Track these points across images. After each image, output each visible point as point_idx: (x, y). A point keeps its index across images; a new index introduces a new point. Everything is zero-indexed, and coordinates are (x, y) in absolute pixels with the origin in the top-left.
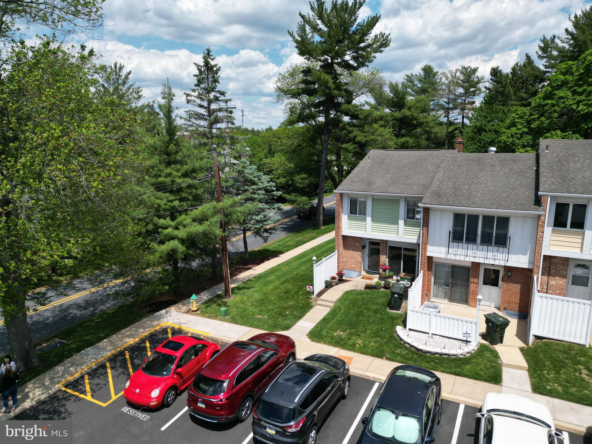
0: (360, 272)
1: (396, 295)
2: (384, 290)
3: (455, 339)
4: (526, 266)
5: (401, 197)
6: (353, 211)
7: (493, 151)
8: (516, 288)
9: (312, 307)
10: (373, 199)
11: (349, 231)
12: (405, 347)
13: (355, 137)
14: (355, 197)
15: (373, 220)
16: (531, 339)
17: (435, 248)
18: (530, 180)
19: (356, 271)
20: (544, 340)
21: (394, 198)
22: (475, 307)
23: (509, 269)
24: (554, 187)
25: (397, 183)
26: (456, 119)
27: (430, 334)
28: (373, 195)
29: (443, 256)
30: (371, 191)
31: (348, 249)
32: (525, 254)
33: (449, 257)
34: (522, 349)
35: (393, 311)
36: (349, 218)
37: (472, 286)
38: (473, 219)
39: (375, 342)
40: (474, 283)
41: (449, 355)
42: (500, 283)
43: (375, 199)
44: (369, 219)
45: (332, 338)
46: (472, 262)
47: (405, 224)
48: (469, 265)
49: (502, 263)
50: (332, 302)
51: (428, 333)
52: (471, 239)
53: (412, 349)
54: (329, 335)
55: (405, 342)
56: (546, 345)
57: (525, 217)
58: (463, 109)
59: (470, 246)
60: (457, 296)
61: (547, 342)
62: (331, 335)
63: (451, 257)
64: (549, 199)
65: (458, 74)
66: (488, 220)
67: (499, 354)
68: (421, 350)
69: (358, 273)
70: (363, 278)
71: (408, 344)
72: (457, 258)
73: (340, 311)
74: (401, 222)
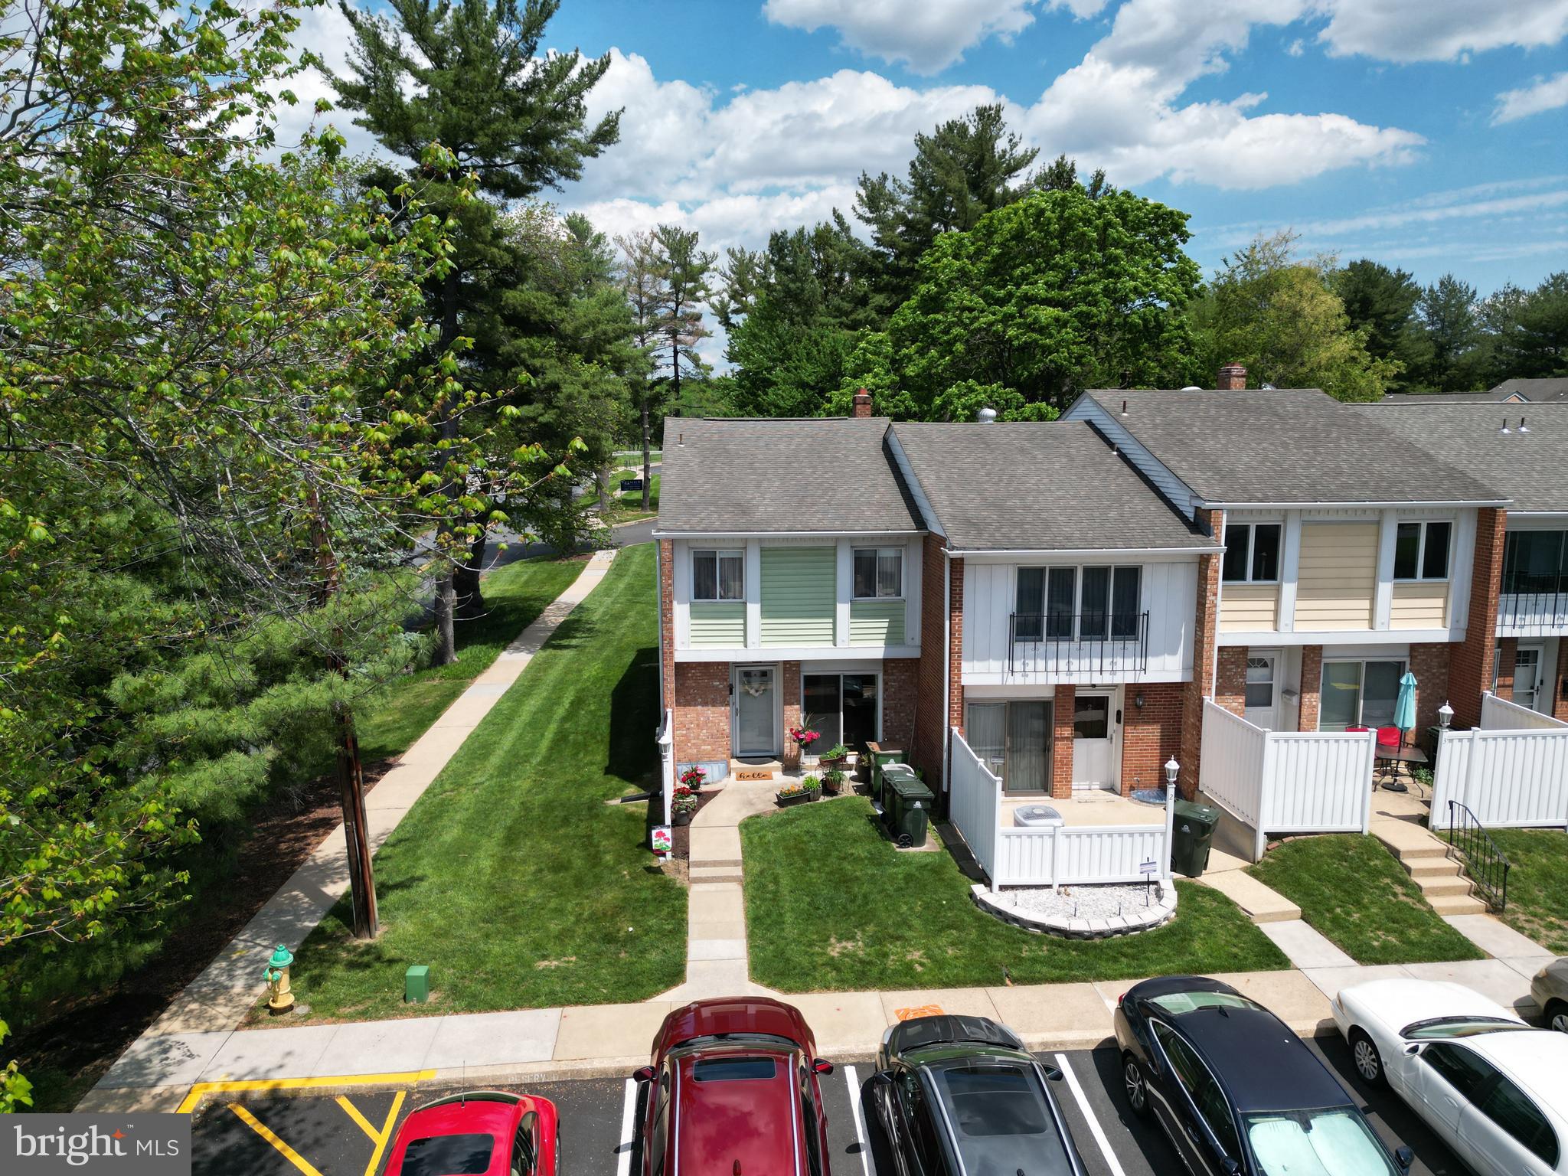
0: (728, 765)
1: (918, 804)
2: (828, 799)
3: (1113, 885)
4: (1176, 677)
5: (837, 539)
6: (703, 589)
7: (991, 418)
8: (1152, 733)
9: (683, 894)
10: (765, 552)
11: (694, 647)
12: (1034, 936)
14: (708, 546)
15: (766, 613)
16: (1262, 842)
17: (978, 665)
18: (1131, 480)
19: (716, 762)
20: (1286, 840)
21: (821, 544)
22: (1069, 796)
23: (1136, 692)
24: (1218, 490)
25: (813, 505)
26: (660, 357)
27: (1056, 887)
28: (760, 540)
29: (995, 680)
30: (763, 527)
31: (687, 704)
32: (1174, 652)
33: (1010, 681)
34: (1253, 873)
35: (912, 850)
36: (695, 614)
37: (1059, 747)
38: (1063, 576)
39: (953, 944)
40: (1063, 739)
41: (1141, 928)
42: (1112, 725)
43: (771, 553)
44: (754, 609)
45: (832, 964)
46: (1057, 687)
47: (855, 614)
48: (1049, 694)
49: (1121, 679)
50: (735, 863)
51: (1049, 886)
52: (1061, 630)
53: (1052, 936)
54: (820, 960)
55: (1024, 924)
56: (1297, 849)
57: (1172, 562)
58: (673, 333)
59: (1064, 646)
60: (1022, 777)
61: (1296, 842)
62: (825, 959)
63: (1018, 680)
64: (1225, 516)
65: (656, 246)
66: (1096, 575)
67: (1226, 894)
68: (1079, 934)
69: (723, 766)
70: (741, 777)
71: (1037, 925)
72: (1031, 680)
73: (776, 880)
74: (843, 610)
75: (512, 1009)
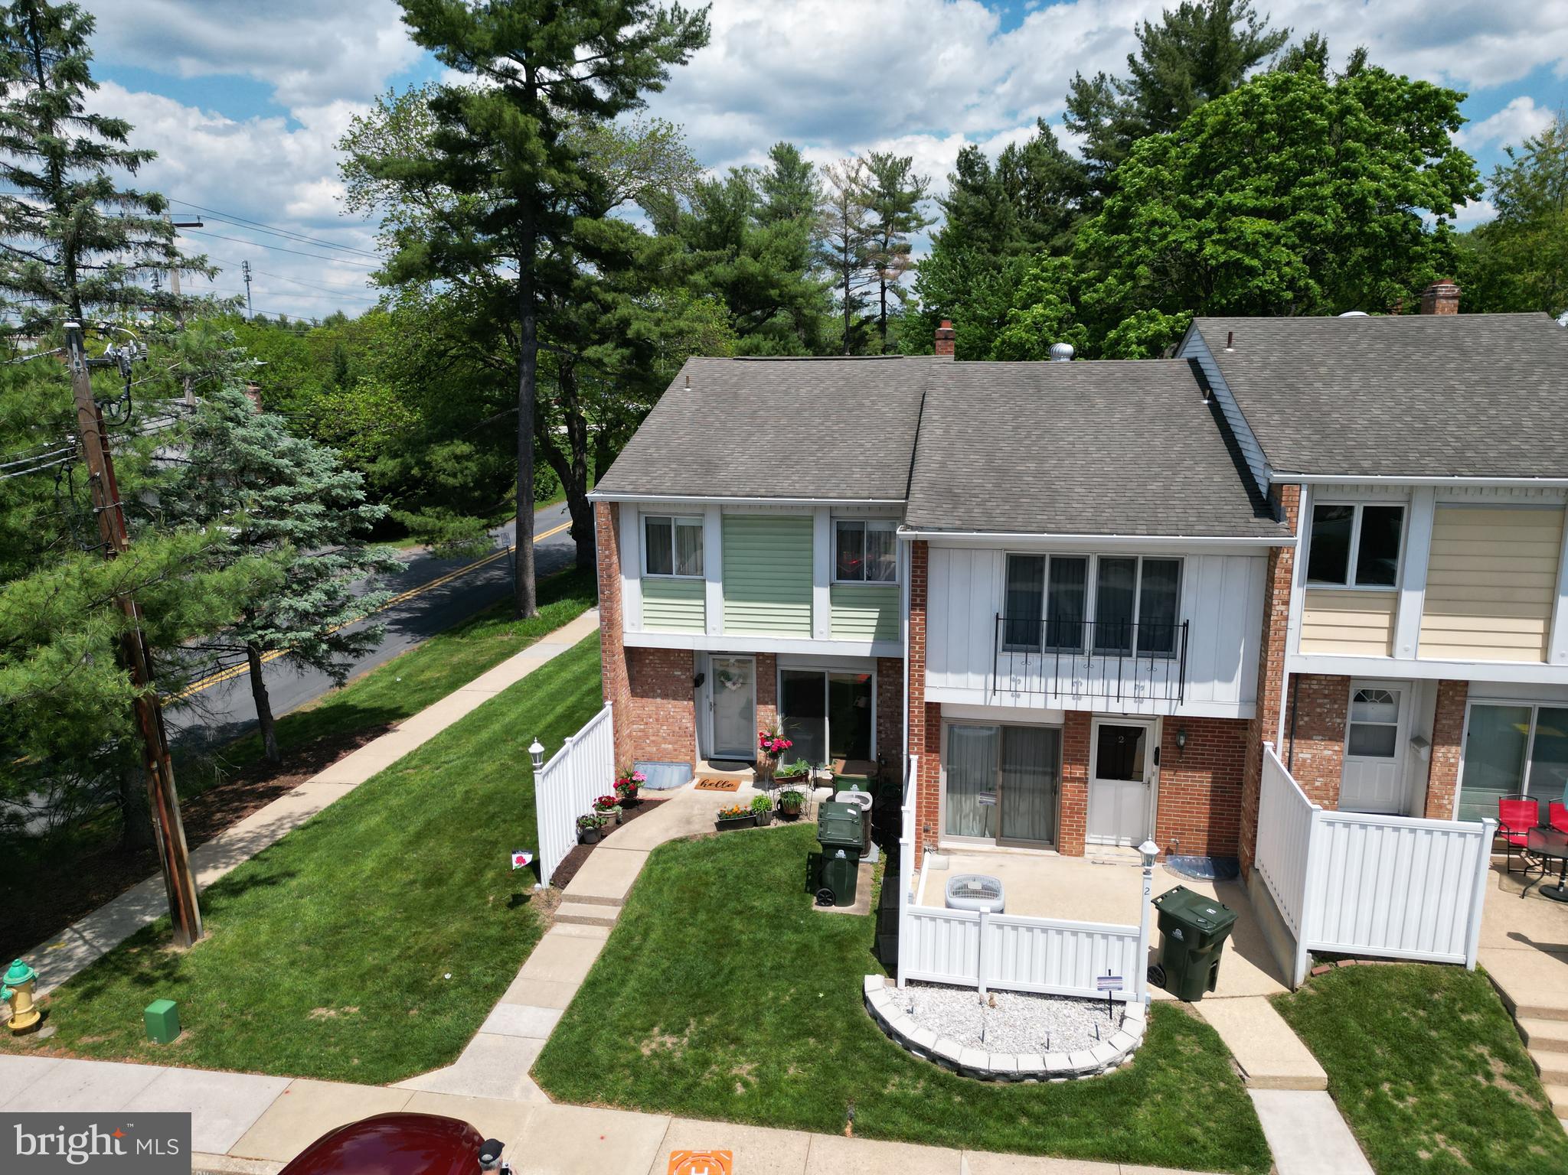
0: (693, 767)
1: (841, 854)
2: (781, 824)
3: (1067, 998)
4: (1232, 712)
5: (816, 508)
6: (657, 561)
7: (1065, 355)
8: (1200, 782)
9: (536, 935)
10: (725, 520)
11: (647, 630)
12: (914, 1064)
13: (625, 323)
14: (662, 512)
15: (729, 594)
16: (1303, 964)
17: (952, 679)
18: (1209, 438)
19: (679, 764)
20: (1342, 964)
21: (794, 513)
22: (1081, 853)
23: (1175, 726)
24: (1306, 455)
25: (797, 463)
26: (866, 294)
27: (982, 990)
28: (722, 507)
29: (975, 698)
30: (719, 490)
31: (644, 695)
32: (1228, 678)
33: (995, 701)
34: (1280, 1005)
35: (834, 909)
36: (647, 591)
37: (1068, 790)
38: (1070, 567)
39: (801, 1060)
40: (1073, 780)
41: (1070, 1075)
42: (1149, 767)
43: (732, 521)
44: (714, 589)
45: (636, 1069)
46: (1067, 713)
47: (835, 600)
48: (1058, 721)
49: (1163, 709)
50: (613, 902)
51: (975, 989)
52: (1065, 638)
53: (941, 1069)
54: (624, 1057)
55: (909, 1045)
56: (1354, 979)
57: (1230, 555)
58: (881, 267)
59: (1066, 660)
60: (1022, 824)
61: (1353, 971)
62: (631, 1057)
63: (1007, 701)
64: (1304, 494)
65: (864, 173)
66: (1115, 566)
67: (1222, 1036)
68: (974, 1072)
69: (684, 769)
70: (703, 784)
71: (922, 1050)
72: (1023, 702)
73: (645, 935)
74: (821, 595)
75: (242, 1070)
